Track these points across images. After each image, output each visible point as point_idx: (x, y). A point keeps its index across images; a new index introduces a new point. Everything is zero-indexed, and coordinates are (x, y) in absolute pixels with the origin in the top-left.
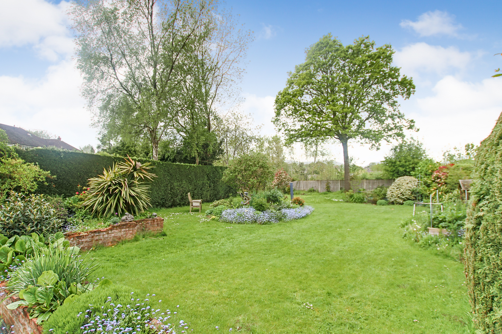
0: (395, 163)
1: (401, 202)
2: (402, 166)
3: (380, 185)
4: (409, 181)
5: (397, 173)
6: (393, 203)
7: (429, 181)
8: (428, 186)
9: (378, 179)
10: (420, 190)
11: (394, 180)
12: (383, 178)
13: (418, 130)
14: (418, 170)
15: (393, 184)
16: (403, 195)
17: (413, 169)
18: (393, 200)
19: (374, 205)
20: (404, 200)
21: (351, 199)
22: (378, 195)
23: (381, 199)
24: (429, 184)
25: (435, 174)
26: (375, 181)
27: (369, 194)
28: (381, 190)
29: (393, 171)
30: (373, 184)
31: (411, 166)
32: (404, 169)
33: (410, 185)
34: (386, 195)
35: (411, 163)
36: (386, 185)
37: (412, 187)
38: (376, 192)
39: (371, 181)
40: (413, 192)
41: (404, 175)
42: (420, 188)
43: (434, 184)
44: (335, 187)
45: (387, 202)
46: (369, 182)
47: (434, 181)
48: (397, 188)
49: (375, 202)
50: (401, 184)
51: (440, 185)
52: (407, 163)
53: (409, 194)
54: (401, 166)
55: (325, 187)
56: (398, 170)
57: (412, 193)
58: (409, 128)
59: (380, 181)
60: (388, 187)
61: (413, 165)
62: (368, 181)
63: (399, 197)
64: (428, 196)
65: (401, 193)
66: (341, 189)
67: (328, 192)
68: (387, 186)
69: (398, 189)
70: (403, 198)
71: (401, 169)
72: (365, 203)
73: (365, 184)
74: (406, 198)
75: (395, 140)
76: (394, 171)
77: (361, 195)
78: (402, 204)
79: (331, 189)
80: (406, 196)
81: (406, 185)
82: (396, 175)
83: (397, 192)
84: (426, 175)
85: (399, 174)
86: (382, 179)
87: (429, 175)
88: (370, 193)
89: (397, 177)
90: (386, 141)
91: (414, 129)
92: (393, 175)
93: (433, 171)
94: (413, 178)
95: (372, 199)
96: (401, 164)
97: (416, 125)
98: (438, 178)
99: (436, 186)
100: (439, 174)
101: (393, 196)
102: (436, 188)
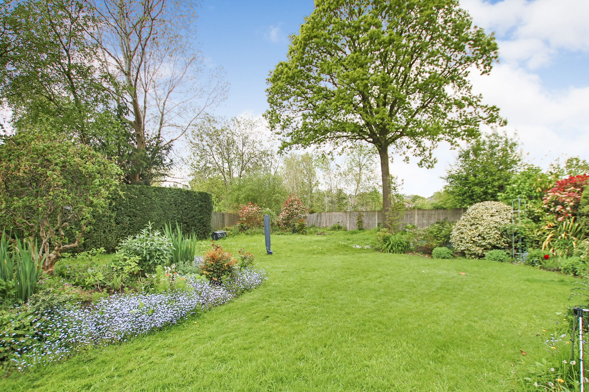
0: (466, 179)
1: (480, 252)
2: (480, 184)
3: (442, 219)
4: (494, 210)
5: (471, 197)
6: (463, 254)
7: (537, 211)
8: (537, 220)
9: (437, 208)
10: (521, 228)
11: (465, 209)
12: (445, 207)
13: (505, 123)
14: (513, 190)
15: (463, 217)
16: (484, 239)
17: (501, 188)
18: (463, 248)
19: (427, 256)
20: (486, 249)
21: (385, 246)
22: (436, 237)
23: (441, 246)
24: (539, 217)
25: (550, 196)
26: (433, 212)
27: (420, 235)
28: (441, 227)
29: (463, 195)
30: (430, 217)
31: (496, 184)
32: (482, 189)
33: (497, 219)
34: (449, 238)
35: (496, 178)
36: (450, 219)
37: (503, 223)
38: (431, 232)
39: (426, 212)
40: (504, 233)
41: (484, 200)
42: (519, 225)
43: (549, 217)
44: (371, 223)
45: (451, 251)
46: (423, 214)
47: (547, 210)
48: (471, 225)
49: (428, 251)
50: (479, 215)
51: (560, 219)
52: (490, 179)
53: (496, 236)
54: (477, 185)
55: (356, 221)
56: (472, 192)
57: (502, 235)
58: (489, 122)
59: (442, 211)
60: (454, 223)
61: (501, 182)
62: (421, 212)
63: (474, 242)
64: (537, 242)
65: (479, 235)
66: (379, 224)
67: (360, 230)
68: (452, 220)
69: (473, 227)
70: (484, 244)
71: (478, 190)
72: (411, 251)
73: (416, 217)
74: (490, 244)
75: (465, 141)
76: (465, 193)
77: (404, 238)
78: (482, 257)
79: (364, 225)
80: (490, 241)
81: (490, 218)
82: (468, 200)
83: (470, 233)
84: (530, 198)
85: (473, 199)
86: (444, 209)
87: (536, 198)
88: (422, 233)
89: (471, 204)
90: (449, 144)
91: (498, 122)
92: (463, 200)
93: (545, 190)
94: (502, 205)
95: (424, 243)
96: (477, 181)
97: (501, 114)
98: (557, 203)
99: (552, 220)
100: (563, 196)
101: (464, 241)
102: (552, 224)
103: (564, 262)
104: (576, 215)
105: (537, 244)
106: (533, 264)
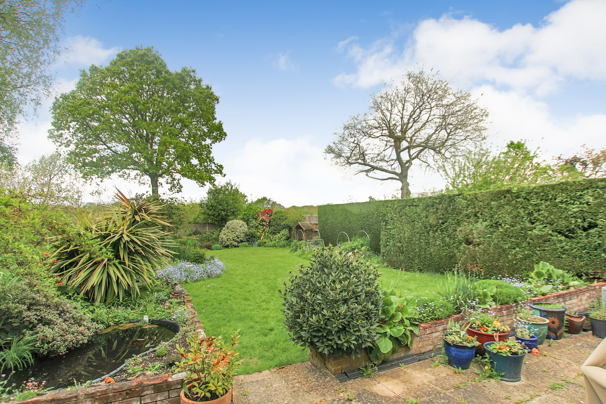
1: (237, 244)
4: (241, 224)
6: (227, 247)
15: (225, 228)
16: (238, 238)
18: (229, 243)
20: (239, 242)
24: (257, 227)
25: (260, 218)
33: (243, 228)
34: (218, 240)
37: (245, 230)
40: (246, 235)
41: (233, 219)
45: (222, 246)
47: (260, 224)
49: (208, 247)
51: (264, 227)
53: (243, 236)
63: (234, 240)
70: (238, 240)
74: (241, 240)
78: (238, 246)
81: (240, 228)
83: (231, 236)
99: (262, 228)
100: (264, 218)
101: (229, 240)
102: (262, 230)
103: (271, 243)
104: (270, 225)
105: (259, 238)
106: (260, 246)
